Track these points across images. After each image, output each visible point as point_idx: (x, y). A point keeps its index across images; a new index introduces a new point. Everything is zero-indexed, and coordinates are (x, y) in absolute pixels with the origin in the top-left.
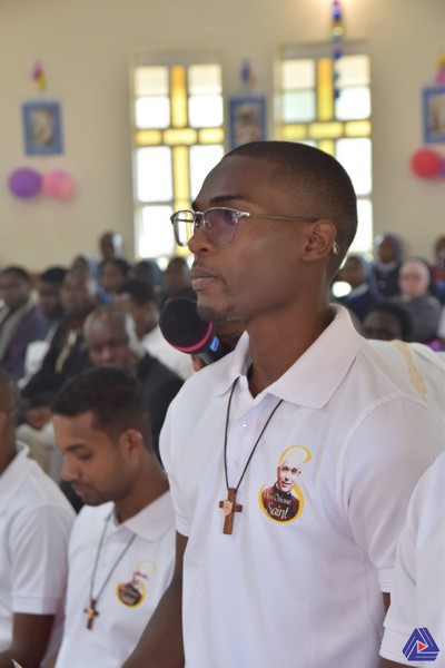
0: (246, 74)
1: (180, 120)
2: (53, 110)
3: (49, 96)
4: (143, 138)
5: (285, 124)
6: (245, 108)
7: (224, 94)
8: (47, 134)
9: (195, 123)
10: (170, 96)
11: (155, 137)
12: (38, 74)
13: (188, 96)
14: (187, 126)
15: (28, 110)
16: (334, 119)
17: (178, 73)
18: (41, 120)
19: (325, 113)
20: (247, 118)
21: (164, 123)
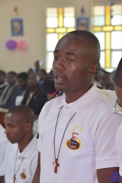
0: (82, 10)
1: (61, 25)
2: (20, 21)
3: (19, 17)
4: (49, 31)
5: (95, 27)
6: (82, 21)
7: (75, 17)
8: (19, 29)
9: (66, 26)
10: (58, 17)
11: (53, 30)
12: (16, 10)
13: (64, 17)
14: (63, 27)
15: (12, 21)
16: (110, 25)
17: (61, 10)
18: (17, 25)
19: (108, 23)
20: (83, 25)
21: (56, 26)
